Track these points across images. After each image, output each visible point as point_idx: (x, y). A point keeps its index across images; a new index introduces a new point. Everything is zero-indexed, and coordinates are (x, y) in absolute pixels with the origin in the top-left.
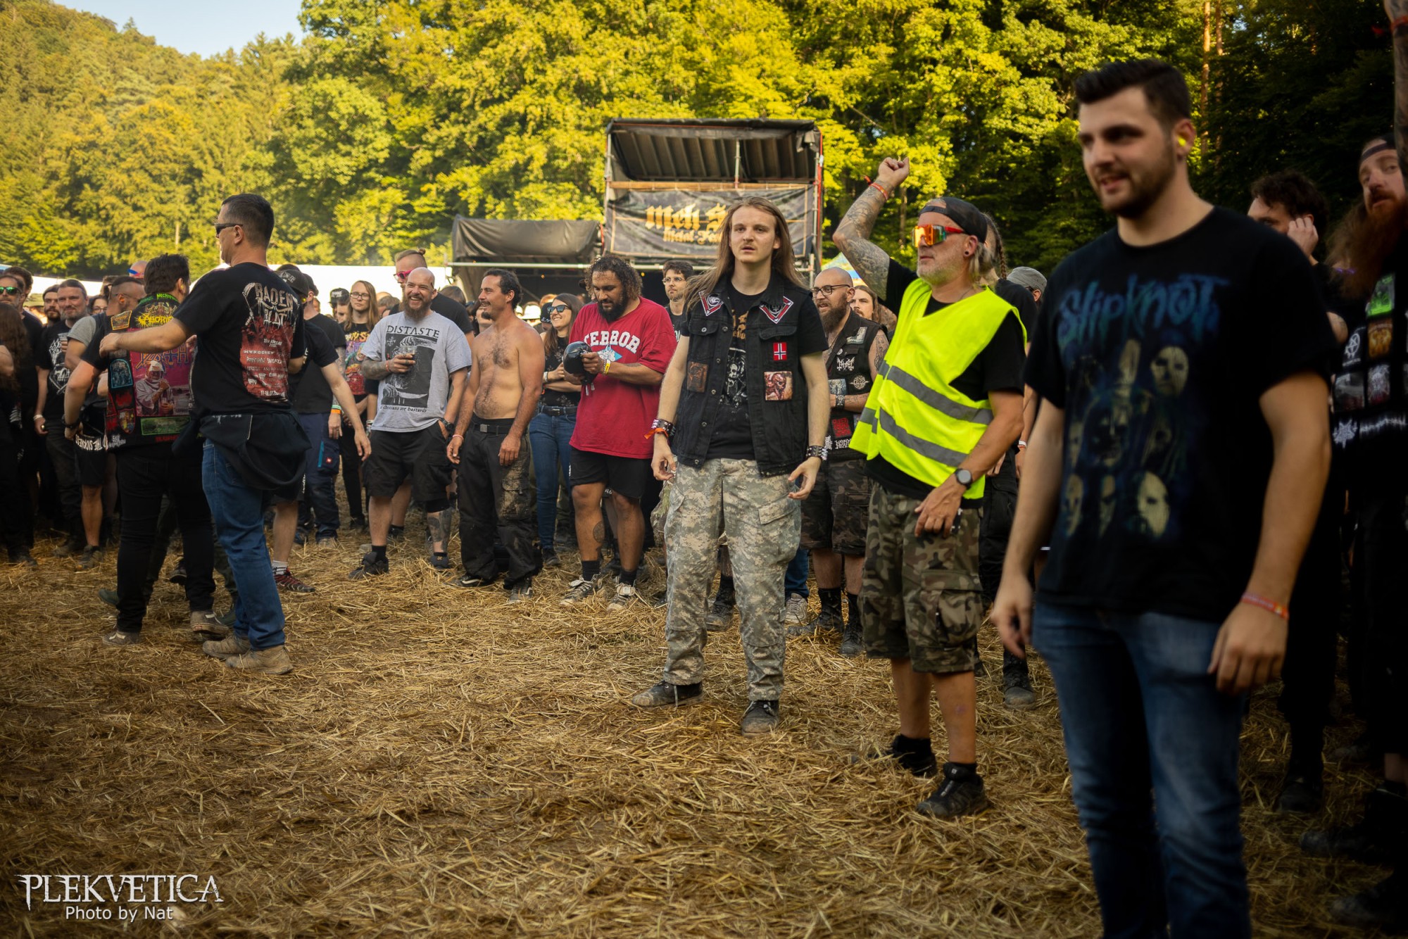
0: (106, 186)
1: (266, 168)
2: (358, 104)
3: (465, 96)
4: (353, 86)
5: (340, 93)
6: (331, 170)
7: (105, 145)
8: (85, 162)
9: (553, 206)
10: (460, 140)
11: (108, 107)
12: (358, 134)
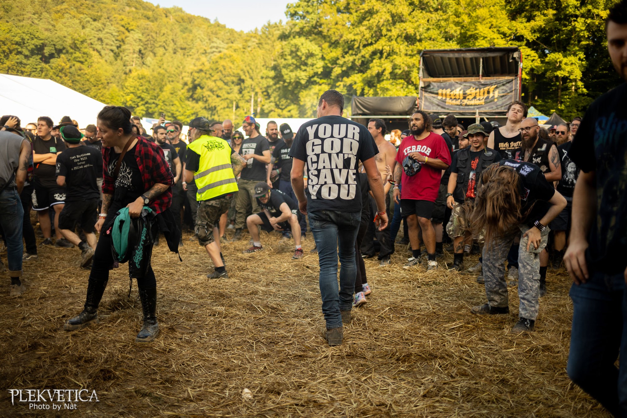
0: (206, 87)
1: (271, 78)
2: (310, 48)
3: (356, 43)
4: (308, 41)
5: (302, 44)
6: (298, 78)
7: (206, 70)
8: (198, 78)
9: (394, 90)
10: (353, 62)
11: (207, 54)
12: (310, 61)
